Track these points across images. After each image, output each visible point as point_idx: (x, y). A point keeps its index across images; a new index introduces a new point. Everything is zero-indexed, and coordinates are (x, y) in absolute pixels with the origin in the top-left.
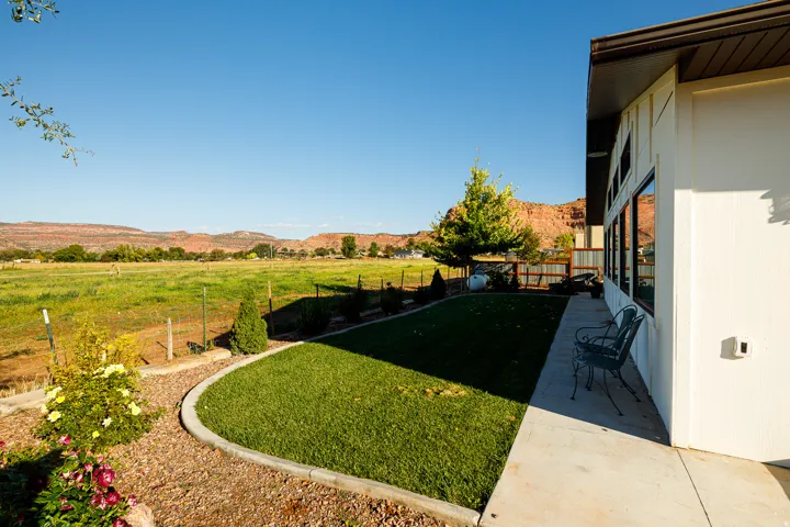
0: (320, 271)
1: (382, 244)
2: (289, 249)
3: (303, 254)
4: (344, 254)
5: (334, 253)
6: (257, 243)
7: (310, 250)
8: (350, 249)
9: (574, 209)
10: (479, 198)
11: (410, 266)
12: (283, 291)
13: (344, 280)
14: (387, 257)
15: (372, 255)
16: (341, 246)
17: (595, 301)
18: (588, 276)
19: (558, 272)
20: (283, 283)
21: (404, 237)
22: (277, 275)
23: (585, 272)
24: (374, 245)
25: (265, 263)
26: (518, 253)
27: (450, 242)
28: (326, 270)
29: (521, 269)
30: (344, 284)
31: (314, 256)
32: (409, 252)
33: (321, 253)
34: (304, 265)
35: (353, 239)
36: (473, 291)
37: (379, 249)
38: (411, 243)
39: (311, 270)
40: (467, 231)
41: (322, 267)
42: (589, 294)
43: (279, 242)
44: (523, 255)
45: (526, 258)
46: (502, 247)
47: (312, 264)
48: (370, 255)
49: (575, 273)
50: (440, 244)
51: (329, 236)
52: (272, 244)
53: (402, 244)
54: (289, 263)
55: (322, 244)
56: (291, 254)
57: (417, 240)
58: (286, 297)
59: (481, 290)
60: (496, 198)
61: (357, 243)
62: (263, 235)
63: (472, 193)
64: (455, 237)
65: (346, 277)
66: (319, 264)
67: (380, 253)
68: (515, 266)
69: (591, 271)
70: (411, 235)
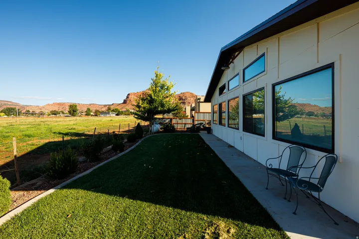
0: (56, 124)
1: (93, 109)
2: (31, 111)
3: (42, 114)
4: (70, 114)
5: (63, 113)
6: (5, 107)
7: (46, 111)
8: (74, 111)
9: (180, 97)
10: (159, 86)
11: (111, 120)
12: (27, 138)
13: (74, 129)
14: (96, 115)
15: (88, 114)
16: (68, 110)
17: (209, 135)
18: (201, 124)
19: (189, 122)
20: (28, 133)
21: (105, 106)
22: (22, 127)
23: (200, 122)
24: (89, 109)
25: (12, 119)
26: (173, 114)
27: (144, 108)
28: (60, 123)
29: (174, 121)
30: (74, 131)
31: (49, 115)
32: (109, 113)
33: (55, 113)
34: (42, 120)
35: (76, 106)
36: (155, 133)
37: (91, 111)
38: (109, 109)
39: (48, 123)
40: (153, 103)
41: (57, 122)
42: (206, 132)
43: (23, 107)
44: (175, 115)
45: (178, 117)
46: (169, 111)
47: (49, 119)
48: (86, 115)
49: (196, 123)
50: (138, 109)
51: (60, 104)
52: (17, 108)
53: (104, 109)
54: (31, 119)
55: (56, 108)
56: (33, 114)
57: (112, 107)
58: (30, 142)
59: (158, 132)
60: (166, 87)
61: (78, 108)
62: (10, 102)
63: (155, 84)
64: (147, 105)
65: (74, 127)
66: (54, 119)
67: (92, 114)
68: (171, 119)
69: (202, 122)
70: (109, 105)
